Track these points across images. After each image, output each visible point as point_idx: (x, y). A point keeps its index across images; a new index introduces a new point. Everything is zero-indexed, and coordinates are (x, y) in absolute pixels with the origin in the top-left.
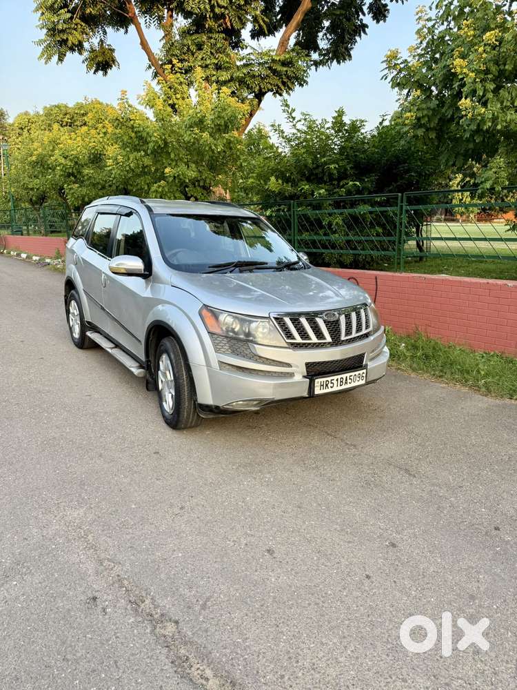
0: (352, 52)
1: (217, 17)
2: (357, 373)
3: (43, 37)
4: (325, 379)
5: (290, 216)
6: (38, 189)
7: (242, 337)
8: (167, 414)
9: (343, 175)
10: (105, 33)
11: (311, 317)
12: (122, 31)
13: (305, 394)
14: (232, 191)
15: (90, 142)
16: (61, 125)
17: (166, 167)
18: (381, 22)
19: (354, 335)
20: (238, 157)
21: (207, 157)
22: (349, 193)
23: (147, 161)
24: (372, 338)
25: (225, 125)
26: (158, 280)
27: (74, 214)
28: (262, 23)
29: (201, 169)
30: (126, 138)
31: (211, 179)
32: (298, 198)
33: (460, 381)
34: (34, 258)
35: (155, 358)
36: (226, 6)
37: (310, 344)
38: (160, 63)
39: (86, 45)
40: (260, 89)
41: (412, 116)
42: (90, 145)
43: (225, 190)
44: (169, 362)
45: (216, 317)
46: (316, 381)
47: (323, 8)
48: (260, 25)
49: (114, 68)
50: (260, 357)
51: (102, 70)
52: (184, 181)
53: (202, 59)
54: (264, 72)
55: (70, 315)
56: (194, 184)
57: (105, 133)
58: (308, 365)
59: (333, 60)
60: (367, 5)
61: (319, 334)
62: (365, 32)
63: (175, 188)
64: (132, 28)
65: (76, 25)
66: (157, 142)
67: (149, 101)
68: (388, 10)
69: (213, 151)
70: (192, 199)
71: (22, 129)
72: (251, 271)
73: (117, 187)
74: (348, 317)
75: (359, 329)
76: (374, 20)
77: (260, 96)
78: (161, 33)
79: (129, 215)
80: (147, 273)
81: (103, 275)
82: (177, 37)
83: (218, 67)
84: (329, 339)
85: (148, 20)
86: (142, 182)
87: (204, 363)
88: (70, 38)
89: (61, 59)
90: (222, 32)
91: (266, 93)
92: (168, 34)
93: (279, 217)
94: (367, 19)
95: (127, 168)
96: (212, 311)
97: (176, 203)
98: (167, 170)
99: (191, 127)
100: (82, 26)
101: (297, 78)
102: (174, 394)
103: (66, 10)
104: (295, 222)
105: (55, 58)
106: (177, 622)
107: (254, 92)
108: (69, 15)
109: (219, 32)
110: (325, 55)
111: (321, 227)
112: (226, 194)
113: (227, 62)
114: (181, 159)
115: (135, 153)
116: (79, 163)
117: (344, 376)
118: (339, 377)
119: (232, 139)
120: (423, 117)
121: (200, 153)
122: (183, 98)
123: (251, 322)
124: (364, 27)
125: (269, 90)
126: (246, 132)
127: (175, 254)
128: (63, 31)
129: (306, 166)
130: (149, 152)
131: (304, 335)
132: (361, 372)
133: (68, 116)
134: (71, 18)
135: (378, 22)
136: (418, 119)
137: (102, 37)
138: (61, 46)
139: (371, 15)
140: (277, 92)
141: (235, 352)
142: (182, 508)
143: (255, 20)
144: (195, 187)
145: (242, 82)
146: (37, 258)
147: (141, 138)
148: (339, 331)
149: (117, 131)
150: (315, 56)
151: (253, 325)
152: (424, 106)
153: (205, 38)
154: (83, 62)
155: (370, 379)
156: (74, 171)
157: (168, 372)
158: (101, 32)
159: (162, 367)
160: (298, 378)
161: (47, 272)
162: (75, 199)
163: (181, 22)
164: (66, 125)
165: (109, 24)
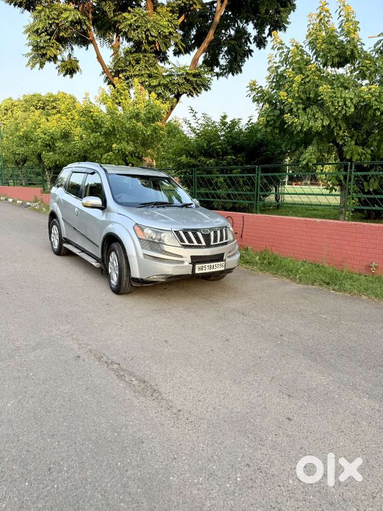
0: (242, 68)
1: (150, 43)
2: (220, 263)
3: (30, 51)
4: (201, 265)
5: (193, 177)
6: (22, 154)
7: (156, 241)
8: (113, 286)
9: (226, 153)
10: (72, 49)
11: (195, 232)
12: (84, 48)
13: (190, 273)
14: (157, 160)
15: (62, 125)
16: (36, 108)
17: (113, 144)
18: (262, 49)
19: (218, 242)
20: (161, 138)
21: (140, 138)
22: (229, 164)
23: (102, 139)
24: (229, 245)
25: (153, 117)
26: (110, 211)
27: (47, 172)
28: (181, 47)
29: (136, 145)
30: (87, 124)
31: (143, 152)
32: (198, 166)
33: (286, 276)
34: (18, 202)
35: (107, 255)
36: (156, 36)
37: (193, 246)
38: (110, 71)
39: (59, 57)
40: (178, 92)
41: (264, 120)
42: (62, 126)
43: (152, 159)
44: (115, 256)
45: (142, 230)
46: (196, 266)
47: (223, 38)
48: (179, 49)
49: (78, 73)
50: (166, 252)
51: (70, 74)
52: (125, 153)
53: (139, 70)
54: (181, 81)
55: (52, 235)
56: (131, 155)
57: (72, 119)
58: (192, 257)
59: (229, 73)
60: (253, 37)
61: (199, 241)
62: (251, 55)
63: (119, 157)
64: (91, 46)
65: (53, 43)
66: (108, 128)
67: (103, 100)
68: (267, 41)
69: (144, 134)
70: (130, 164)
71: (7, 110)
72: (163, 207)
73: (79, 155)
74: (215, 233)
75: (221, 239)
76: (257, 47)
77: (178, 96)
78: (112, 52)
79: (92, 173)
80: (104, 207)
81: (76, 209)
82: (123, 55)
83: (150, 76)
84: (204, 244)
85: (102, 42)
86: (97, 152)
87: (135, 255)
88: (49, 52)
89: (41, 67)
90: (153, 53)
91: (182, 94)
92: (116, 53)
93: (185, 178)
94: (253, 46)
95: (89, 143)
96: (140, 227)
97: (120, 167)
98: (114, 145)
99: (130, 118)
100: (56, 44)
101: (203, 86)
102: (118, 273)
103: (46, 33)
104: (195, 181)
105: (38, 65)
106: (119, 364)
107: (174, 93)
108: (48, 37)
109: (151, 52)
110: (223, 69)
111: (211, 185)
112: (153, 162)
113: (156, 73)
114: (124, 139)
115: (94, 134)
116: (54, 138)
117: (212, 264)
118: (209, 264)
119: (157, 127)
120: (271, 120)
121: (136, 135)
122: (126, 99)
123: (161, 233)
124: (250, 51)
125: (184, 93)
126: (167, 122)
127: (120, 197)
128: (43, 48)
129: (203, 147)
130: (102, 133)
131: (190, 240)
132: (222, 263)
133: (41, 102)
134: (50, 39)
135: (260, 48)
136: (268, 122)
137: (70, 52)
138: (42, 57)
139: (255, 44)
140: (190, 94)
141: (152, 249)
142: (122, 326)
143: (176, 44)
144: (132, 157)
145: (166, 86)
146: (20, 202)
147: (97, 124)
148: (210, 240)
149: (82, 119)
150: (217, 70)
151: (163, 235)
152: (271, 114)
153: (141, 56)
154: (56, 68)
155: (228, 267)
156: (50, 143)
157: (115, 262)
158: (69, 48)
159: (111, 260)
160: (186, 264)
161: (29, 211)
162: (50, 162)
163: (125, 45)
164: (39, 109)
165: (76, 43)
